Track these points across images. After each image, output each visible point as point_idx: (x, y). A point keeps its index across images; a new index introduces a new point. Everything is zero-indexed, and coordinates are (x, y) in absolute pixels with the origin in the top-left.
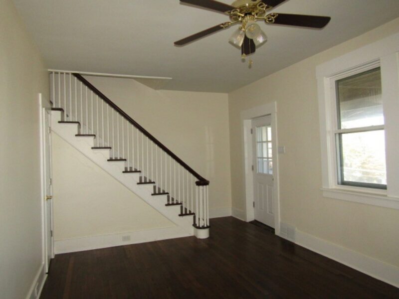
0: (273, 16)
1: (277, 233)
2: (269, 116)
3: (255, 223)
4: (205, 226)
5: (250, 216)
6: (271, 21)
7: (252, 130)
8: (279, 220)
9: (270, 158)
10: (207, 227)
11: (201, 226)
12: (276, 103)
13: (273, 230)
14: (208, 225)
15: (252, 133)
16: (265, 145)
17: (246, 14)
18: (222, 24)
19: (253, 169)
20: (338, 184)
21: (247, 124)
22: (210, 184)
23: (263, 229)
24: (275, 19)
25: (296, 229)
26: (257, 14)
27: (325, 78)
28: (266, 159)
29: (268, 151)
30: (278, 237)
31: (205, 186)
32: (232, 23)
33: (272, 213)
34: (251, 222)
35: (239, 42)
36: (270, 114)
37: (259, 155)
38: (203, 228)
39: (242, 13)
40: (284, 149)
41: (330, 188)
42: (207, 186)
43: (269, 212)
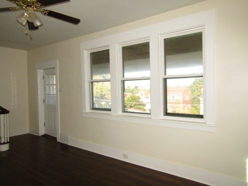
0: (47, 11)
1: (58, 140)
2: (54, 69)
3: (45, 136)
4: (6, 142)
5: (42, 131)
6: (46, 13)
7: (43, 77)
8: (60, 132)
9: (55, 95)
10: (8, 143)
11: (2, 142)
12: (58, 61)
13: (56, 139)
14: (8, 141)
15: (43, 78)
16: (51, 86)
17: (28, 6)
18: (11, 8)
19: (44, 102)
20: (91, 109)
21: (40, 73)
22: (10, 113)
23: (50, 139)
24: (48, 13)
25: (69, 136)
26: (35, 7)
27: (84, 51)
28: (52, 96)
29: (53, 90)
30: (59, 142)
31: (5, 114)
32: (18, 8)
33: (55, 128)
34: (42, 136)
35: (23, 22)
36: (54, 68)
37: (47, 93)
38: (4, 143)
39: (25, 5)
40: (63, 89)
41: (87, 111)
42: (8, 114)
43: (54, 128)
